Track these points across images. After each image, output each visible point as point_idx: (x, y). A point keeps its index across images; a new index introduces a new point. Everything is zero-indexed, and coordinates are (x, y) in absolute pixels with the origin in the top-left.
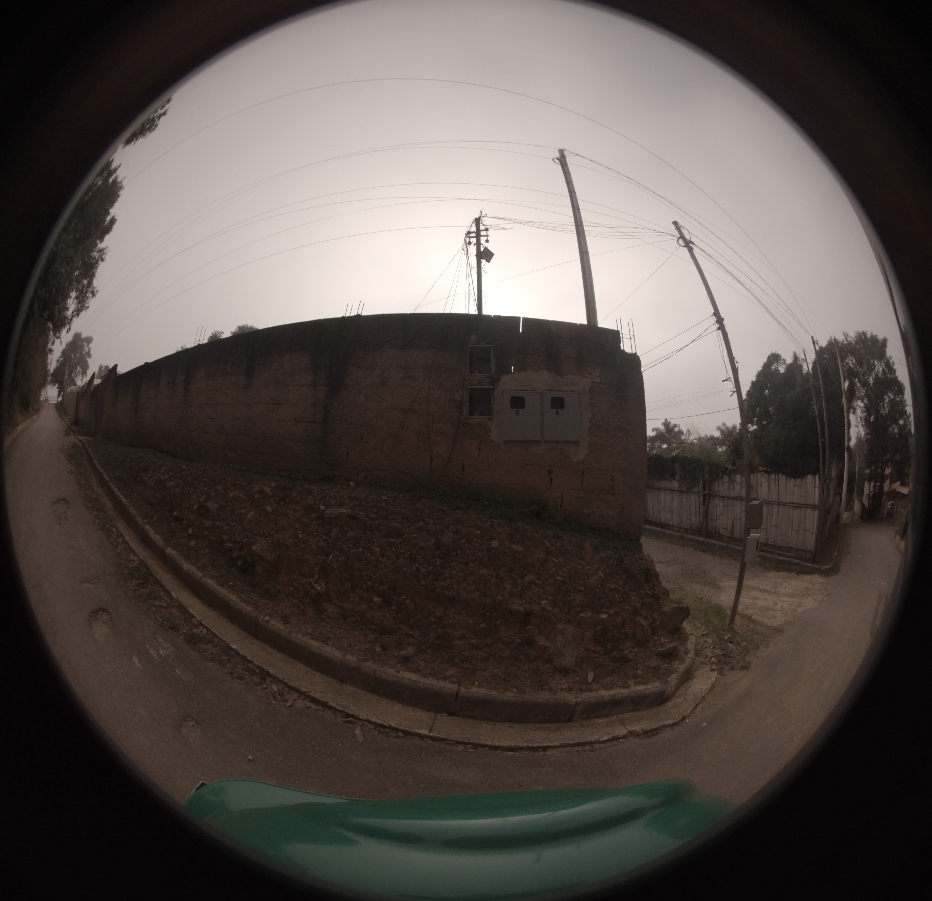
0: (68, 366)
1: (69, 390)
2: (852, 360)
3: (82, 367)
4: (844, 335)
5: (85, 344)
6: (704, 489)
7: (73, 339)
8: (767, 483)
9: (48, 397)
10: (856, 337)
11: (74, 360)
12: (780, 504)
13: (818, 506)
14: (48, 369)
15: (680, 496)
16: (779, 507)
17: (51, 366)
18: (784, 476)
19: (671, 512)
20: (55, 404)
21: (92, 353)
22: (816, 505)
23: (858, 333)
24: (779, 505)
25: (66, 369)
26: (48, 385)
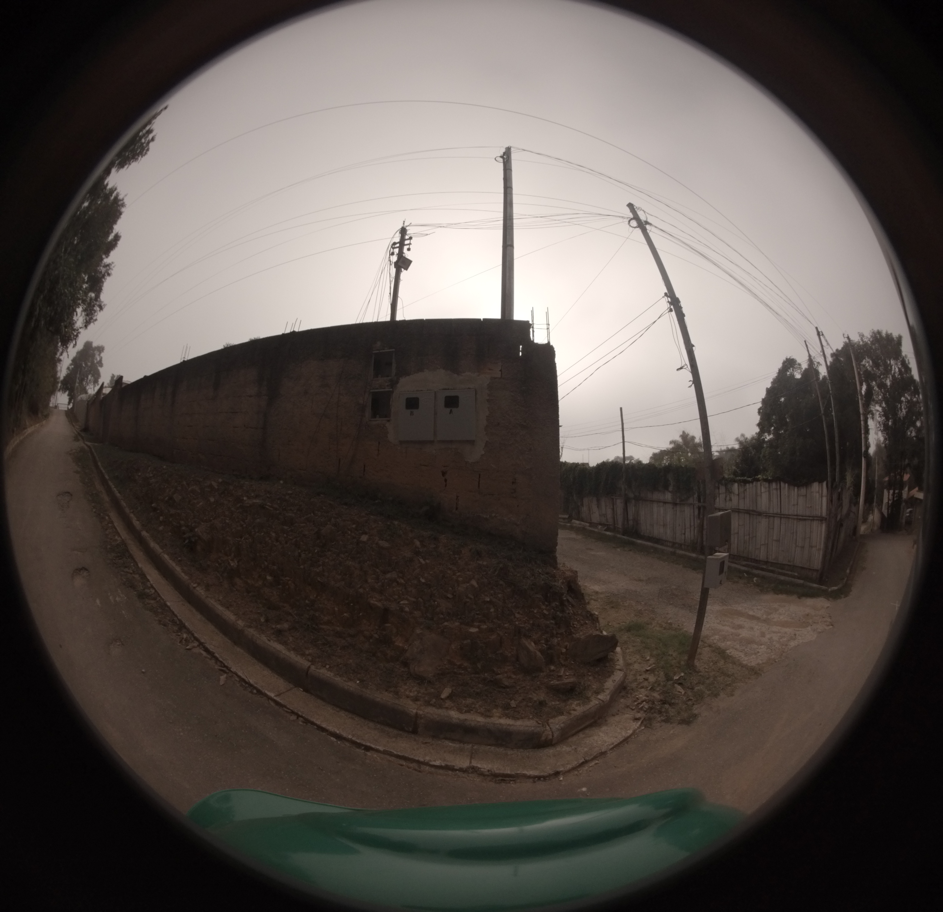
0: (78, 374)
1: (79, 398)
2: (868, 362)
3: (93, 376)
4: (860, 335)
5: (97, 353)
6: (699, 501)
7: (83, 348)
8: (767, 493)
9: (58, 404)
10: (872, 336)
11: (85, 368)
12: (781, 516)
13: (826, 518)
14: (58, 376)
15: (673, 508)
16: (781, 520)
17: (61, 374)
18: (787, 485)
19: (664, 525)
20: (66, 411)
21: (103, 362)
22: (823, 518)
23: (873, 333)
24: (781, 518)
25: (77, 377)
26: (58, 392)
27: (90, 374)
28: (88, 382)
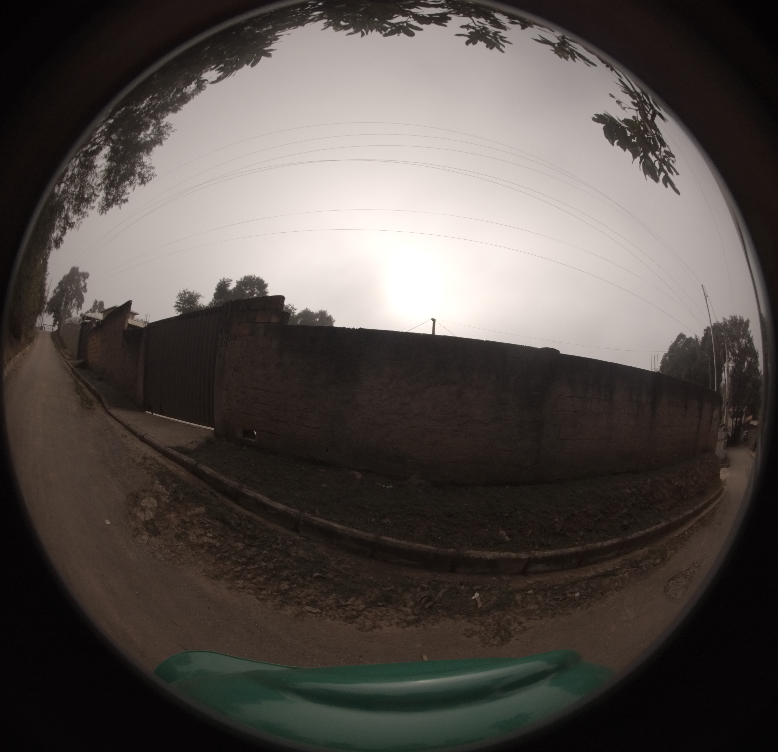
0: (65, 298)
1: (64, 321)
3: (77, 300)
5: (82, 278)
7: (70, 272)
9: (44, 325)
11: (70, 292)
25: (63, 300)
26: (44, 313)
27: (74, 298)
28: (72, 305)
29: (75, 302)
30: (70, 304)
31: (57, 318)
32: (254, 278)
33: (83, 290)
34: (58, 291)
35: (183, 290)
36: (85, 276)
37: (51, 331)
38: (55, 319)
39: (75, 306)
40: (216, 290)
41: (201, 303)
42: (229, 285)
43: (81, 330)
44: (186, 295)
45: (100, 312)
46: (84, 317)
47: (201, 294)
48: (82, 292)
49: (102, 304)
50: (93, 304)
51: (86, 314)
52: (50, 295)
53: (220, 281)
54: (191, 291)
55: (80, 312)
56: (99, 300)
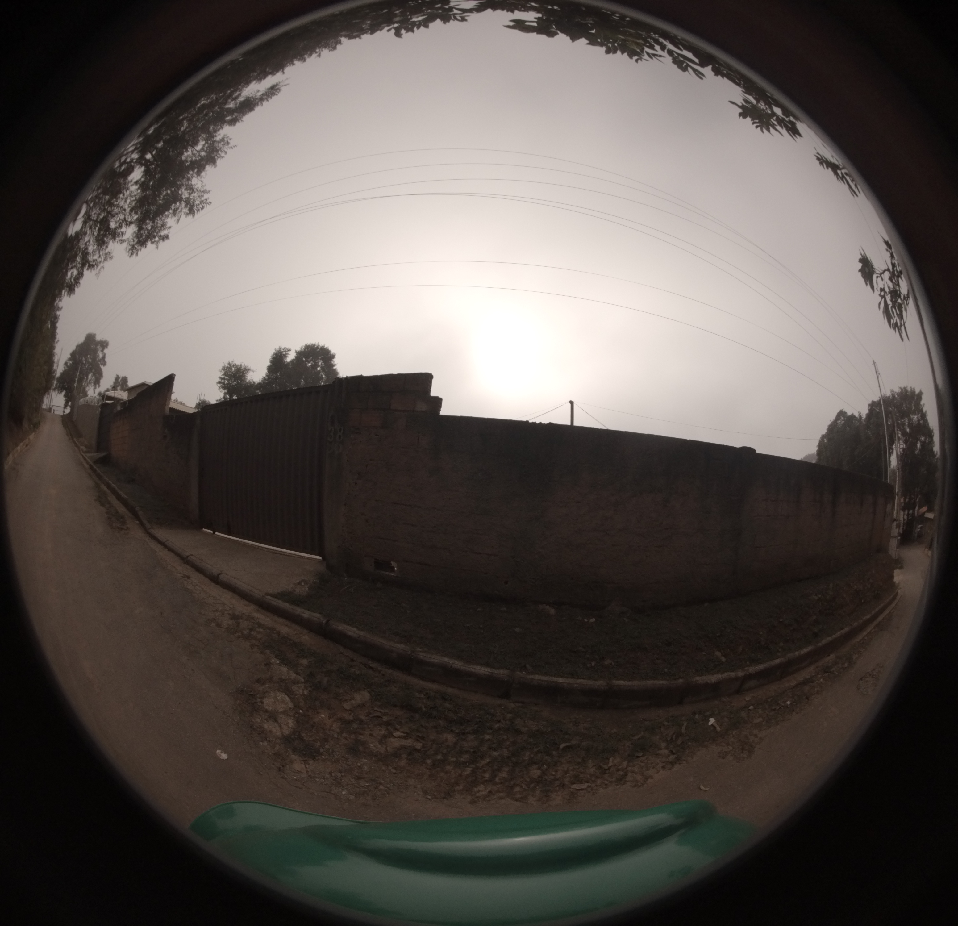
0: (77, 372)
1: (79, 400)
3: (94, 375)
5: (99, 348)
7: (84, 340)
9: (52, 406)
11: (85, 365)
21: (107, 360)
25: (76, 375)
26: (53, 391)
27: (90, 373)
28: (88, 382)
29: (92, 378)
30: (85, 380)
31: (69, 398)
32: (317, 348)
33: (102, 362)
34: (70, 364)
35: (228, 362)
36: (104, 345)
37: (62, 414)
38: (66, 399)
39: (91, 382)
40: (270, 362)
41: (251, 378)
42: (287, 355)
43: (101, 413)
44: (232, 369)
45: (123, 389)
46: (103, 396)
47: (250, 368)
48: (101, 366)
49: (125, 380)
50: (113, 380)
51: (106, 393)
52: (59, 368)
53: (276, 350)
54: (238, 363)
55: (98, 390)
56: (121, 375)
